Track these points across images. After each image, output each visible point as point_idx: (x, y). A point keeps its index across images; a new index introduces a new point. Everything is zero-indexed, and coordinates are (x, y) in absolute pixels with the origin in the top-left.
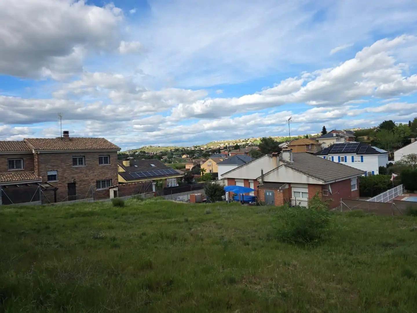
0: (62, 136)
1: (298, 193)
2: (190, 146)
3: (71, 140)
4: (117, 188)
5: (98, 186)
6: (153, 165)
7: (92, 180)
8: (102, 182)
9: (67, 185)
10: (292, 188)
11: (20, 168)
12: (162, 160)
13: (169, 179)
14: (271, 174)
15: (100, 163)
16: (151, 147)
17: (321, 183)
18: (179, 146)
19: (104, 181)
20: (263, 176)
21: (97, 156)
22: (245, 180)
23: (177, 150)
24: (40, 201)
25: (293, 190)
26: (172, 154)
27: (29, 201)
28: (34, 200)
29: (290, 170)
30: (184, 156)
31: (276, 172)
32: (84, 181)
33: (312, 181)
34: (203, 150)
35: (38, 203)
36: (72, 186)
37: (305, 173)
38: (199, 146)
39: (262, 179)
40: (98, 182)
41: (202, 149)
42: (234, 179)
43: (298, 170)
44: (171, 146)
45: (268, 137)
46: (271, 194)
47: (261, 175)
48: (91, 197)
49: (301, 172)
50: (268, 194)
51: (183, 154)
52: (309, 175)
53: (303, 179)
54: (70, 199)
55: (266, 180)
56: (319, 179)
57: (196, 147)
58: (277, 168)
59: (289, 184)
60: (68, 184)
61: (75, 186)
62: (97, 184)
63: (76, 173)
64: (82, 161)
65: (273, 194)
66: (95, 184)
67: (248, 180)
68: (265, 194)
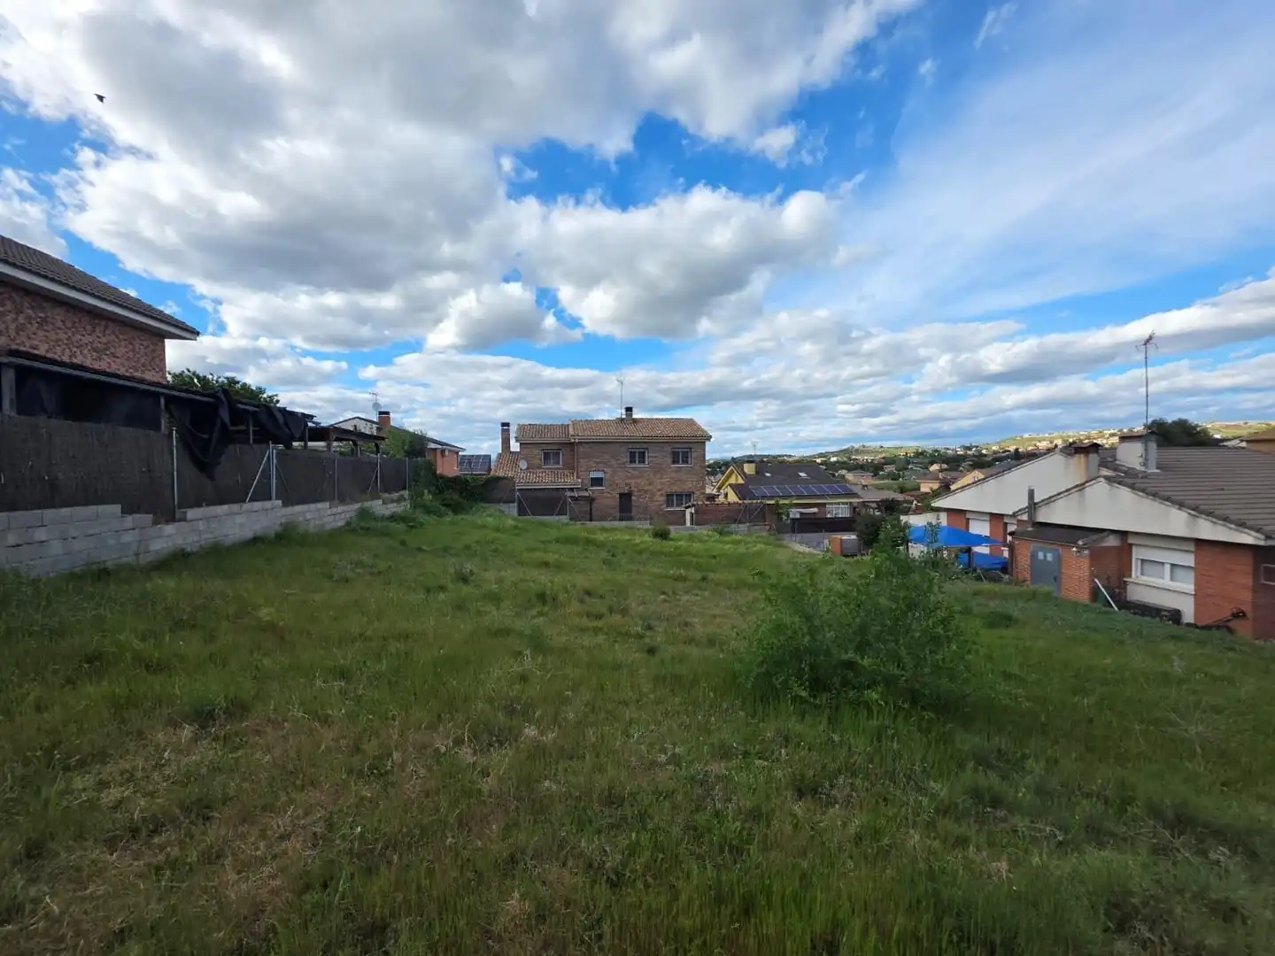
0: (624, 417)
1: (1160, 567)
2: (954, 446)
3: (635, 421)
4: (693, 508)
5: (669, 502)
6: (802, 474)
7: (659, 490)
8: (677, 495)
9: (618, 496)
10: (1134, 549)
11: (558, 463)
12: (881, 473)
13: (831, 504)
14: (1061, 503)
15: (674, 462)
16: (864, 446)
17: (1248, 538)
18: (929, 445)
19: (679, 496)
20: (1033, 506)
21: (668, 449)
22: (992, 515)
23: (919, 454)
24: (568, 517)
25: (1138, 554)
26: (908, 462)
27: (552, 515)
28: (558, 514)
29: (1125, 493)
30: (935, 467)
31: (1075, 496)
32: (646, 492)
33: (1208, 530)
34: (985, 455)
35: (564, 519)
36: (626, 498)
37: (1181, 505)
38: (977, 447)
39: (1030, 516)
40: (669, 496)
41: (984, 452)
43: (1155, 495)
44: (912, 445)
46: (1050, 557)
47: (1026, 504)
48: (646, 520)
49: (1168, 499)
50: (1041, 555)
51: (932, 463)
52: (1198, 510)
53: (1176, 522)
54: (621, 519)
55: (1042, 517)
56: (1241, 525)
57: (969, 448)
58: (1081, 487)
59: (1123, 534)
60: (621, 495)
61: (630, 497)
62: (668, 500)
63: (634, 477)
64: (644, 457)
65: (1059, 559)
66: (663, 499)
67: (1002, 516)
68: (1034, 556)
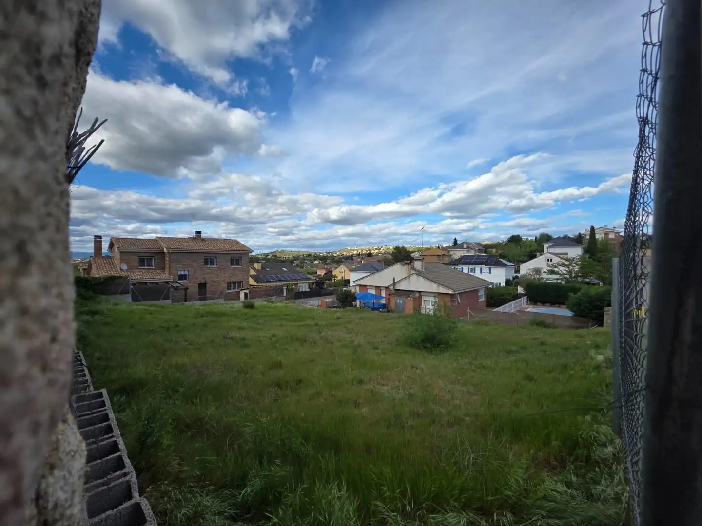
0: (195, 236)
1: (428, 302)
2: (323, 252)
3: (204, 240)
4: (248, 290)
5: (229, 288)
6: (284, 269)
7: (223, 281)
9: (198, 285)
10: (422, 297)
11: (151, 266)
12: (293, 264)
13: (299, 283)
14: (403, 283)
15: (232, 265)
16: (283, 251)
17: (450, 292)
18: (311, 251)
19: (234, 283)
20: (394, 283)
21: (229, 258)
22: (376, 287)
23: (309, 255)
24: (171, 300)
25: (424, 298)
26: (304, 259)
27: (159, 300)
28: (164, 299)
29: (421, 279)
30: (316, 262)
31: (407, 280)
32: (214, 281)
33: (442, 290)
34: (335, 257)
35: (168, 302)
36: (202, 286)
37: (435, 282)
38: (332, 252)
39: (394, 287)
40: (229, 284)
41: (334, 255)
42: (366, 286)
43: (428, 279)
44: (304, 251)
45: (400, 246)
46: (401, 302)
47: (392, 283)
48: (222, 298)
49: (432, 281)
50: (398, 301)
51: (315, 260)
52: (439, 284)
53: (434, 288)
54: (201, 299)
55: (397, 287)
56: (449, 288)
57: (329, 253)
58: (409, 276)
59: (420, 292)
60: (199, 284)
61: (206, 286)
62: (228, 286)
63: (208, 273)
64: (214, 262)
65: (404, 302)
66: (226, 285)
67: (380, 287)
68: (396, 301)
